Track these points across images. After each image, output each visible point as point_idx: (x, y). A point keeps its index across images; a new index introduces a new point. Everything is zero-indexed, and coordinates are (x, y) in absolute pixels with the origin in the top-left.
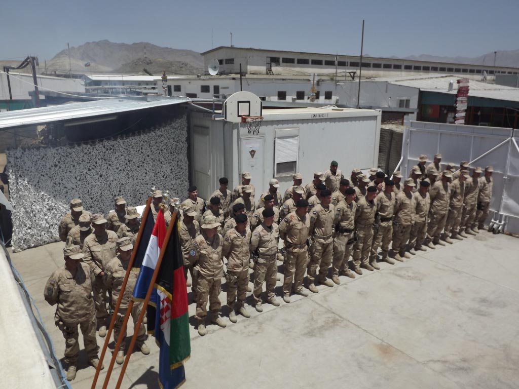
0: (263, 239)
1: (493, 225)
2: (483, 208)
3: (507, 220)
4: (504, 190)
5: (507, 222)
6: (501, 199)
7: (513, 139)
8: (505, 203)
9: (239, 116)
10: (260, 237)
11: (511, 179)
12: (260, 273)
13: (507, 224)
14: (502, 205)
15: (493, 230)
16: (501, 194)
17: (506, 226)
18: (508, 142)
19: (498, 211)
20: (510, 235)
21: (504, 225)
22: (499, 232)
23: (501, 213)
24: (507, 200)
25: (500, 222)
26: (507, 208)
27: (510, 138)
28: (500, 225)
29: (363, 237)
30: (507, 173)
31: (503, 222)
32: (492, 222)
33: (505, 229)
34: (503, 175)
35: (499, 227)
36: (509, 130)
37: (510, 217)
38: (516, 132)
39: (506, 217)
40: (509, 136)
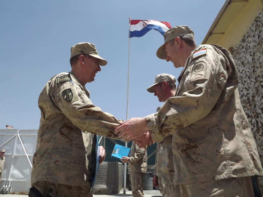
1: (3, 189)
4: (12, 165)
5: (12, 185)
6: (9, 171)
7: (18, 135)
8: (12, 173)
11: (16, 158)
13: (12, 186)
14: (10, 175)
15: (3, 192)
16: (10, 168)
17: (11, 188)
18: (16, 136)
19: (7, 179)
20: (13, 193)
22: (6, 193)
23: (9, 180)
24: (13, 171)
25: (8, 186)
26: (13, 176)
27: (16, 134)
28: (7, 188)
30: (14, 154)
31: (9, 186)
32: (3, 187)
33: (11, 190)
34: (11, 156)
35: (7, 190)
36: (16, 130)
37: (13, 182)
38: (20, 131)
39: (11, 182)
40: (16, 133)
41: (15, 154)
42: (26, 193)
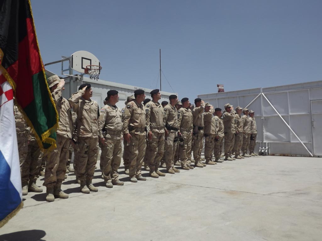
0: (110, 115)
1: (261, 151)
2: (254, 139)
3: (269, 145)
4: (264, 127)
6: (263, 132)
7: (262, 93)
8: (266, 135)
9: (82, 68)
10: (108, 113)
12: (108, 149)
13: (270, 148)
14: (264, 137)
15: (262, 154)
16: (263, 129)
17: (269, 150)
18: (260, 96)
19: (263, 141)
20: (273, 155)
21: (268, 149)
22: (266, 155)
23: (264, 142)
24: (266, 133)
25: (265, 148)
26: (268, 138)
27: (260, 94)
28: (266, 150)
29: (186, 139)
31: (267, 148)
32: (260, 149)
33: (269, 152)
34: (261, 117)
35: (265, 151)
36: (259, 89)
37: (270, 143)
38: (263, 89)
39: (268, 143)
40: (260, 92)
41: (264, 116)
42: (289, 155)
